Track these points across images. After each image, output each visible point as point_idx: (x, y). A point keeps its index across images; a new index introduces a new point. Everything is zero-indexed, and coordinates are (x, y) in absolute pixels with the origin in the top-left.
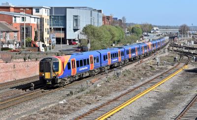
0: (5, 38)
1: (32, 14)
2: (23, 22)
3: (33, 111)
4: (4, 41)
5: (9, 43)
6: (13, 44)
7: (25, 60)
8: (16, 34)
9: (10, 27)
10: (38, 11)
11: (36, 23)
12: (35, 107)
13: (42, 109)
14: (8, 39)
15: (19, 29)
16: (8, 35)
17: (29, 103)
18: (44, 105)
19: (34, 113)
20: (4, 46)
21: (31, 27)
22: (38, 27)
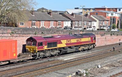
0: (102, 24)
1: (117, 12)
2: (112, 16)
3: (114, 61)
4: (102, 25)
5: (104, 26)
6: (106, 27)
7: (111, 35)
8: (108, 22)
9: (105, 18)
10: (120, 10)
11: (118, 16)
12: (115, 59)
13: (118, 61)
14: (104, 24)
15: (109, 19)
16: (104, 22)
17: (112, 57)
18: (120, 59)
19: (114, 62)
20: (101, 28)
21: (116, 18)
22: (119, 18)
